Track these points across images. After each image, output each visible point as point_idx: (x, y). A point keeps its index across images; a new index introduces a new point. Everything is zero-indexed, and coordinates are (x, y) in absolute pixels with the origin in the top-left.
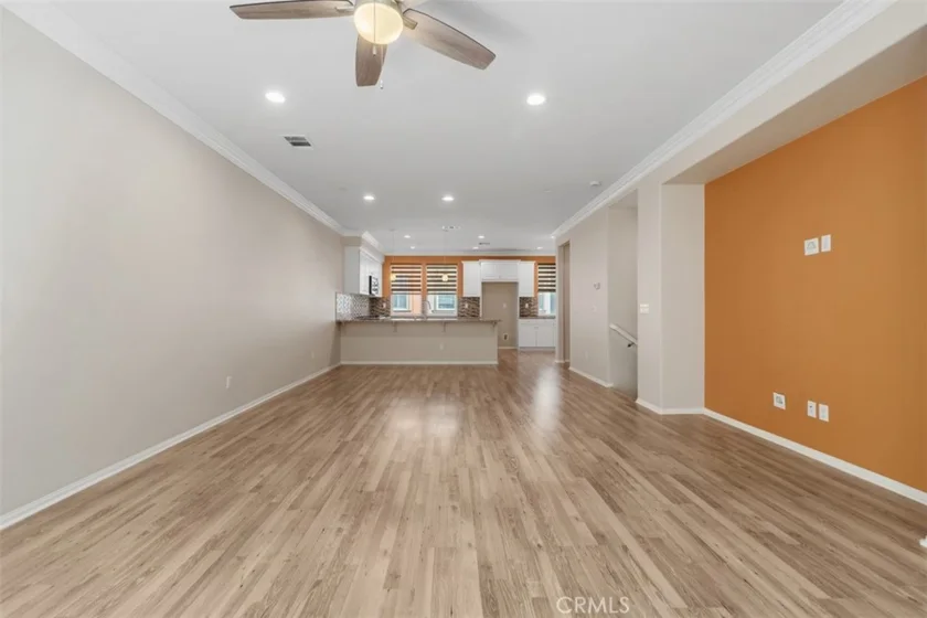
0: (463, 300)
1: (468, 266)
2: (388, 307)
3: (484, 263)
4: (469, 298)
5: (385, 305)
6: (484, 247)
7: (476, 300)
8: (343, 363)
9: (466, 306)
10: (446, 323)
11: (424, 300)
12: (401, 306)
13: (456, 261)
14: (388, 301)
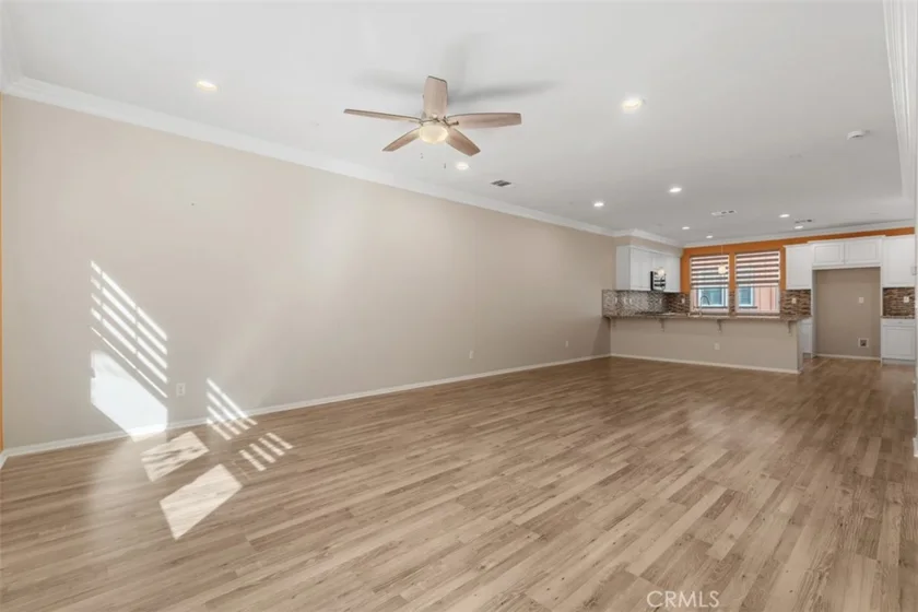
0: (787, 294)
2: (688, 303)
3: (814, 247)
4: (799, 291)
6: (810, 225)
7: (805, 293)
8: (613, 355)
9: (794, 300)
10: (719, 321)
12: (715, 302)
13: (778, 246)
14: (688, 296)
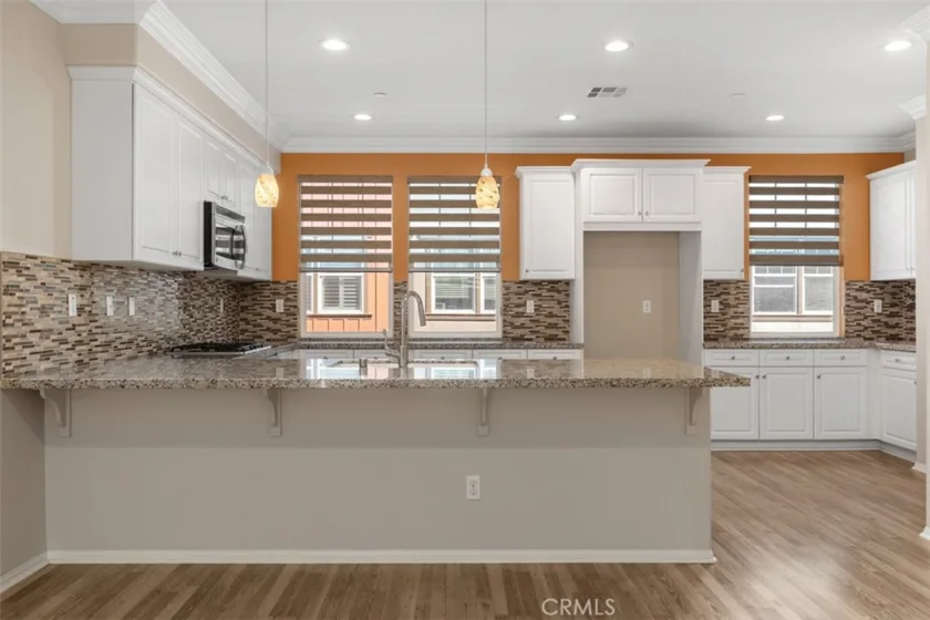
0: (518, 289)
1: (538, 184)
2: (293, 311)
4: (538, 283)
5: (280, 305)
7: (558, 289)
9: (530, 307)
11: (400, 289)
14: (291, 292)
